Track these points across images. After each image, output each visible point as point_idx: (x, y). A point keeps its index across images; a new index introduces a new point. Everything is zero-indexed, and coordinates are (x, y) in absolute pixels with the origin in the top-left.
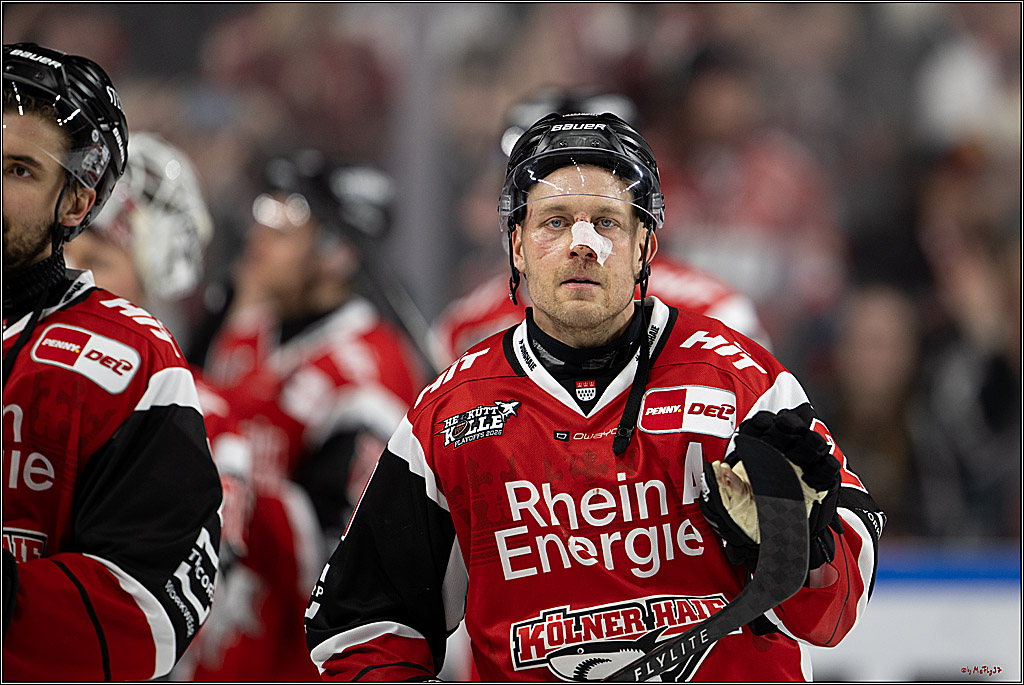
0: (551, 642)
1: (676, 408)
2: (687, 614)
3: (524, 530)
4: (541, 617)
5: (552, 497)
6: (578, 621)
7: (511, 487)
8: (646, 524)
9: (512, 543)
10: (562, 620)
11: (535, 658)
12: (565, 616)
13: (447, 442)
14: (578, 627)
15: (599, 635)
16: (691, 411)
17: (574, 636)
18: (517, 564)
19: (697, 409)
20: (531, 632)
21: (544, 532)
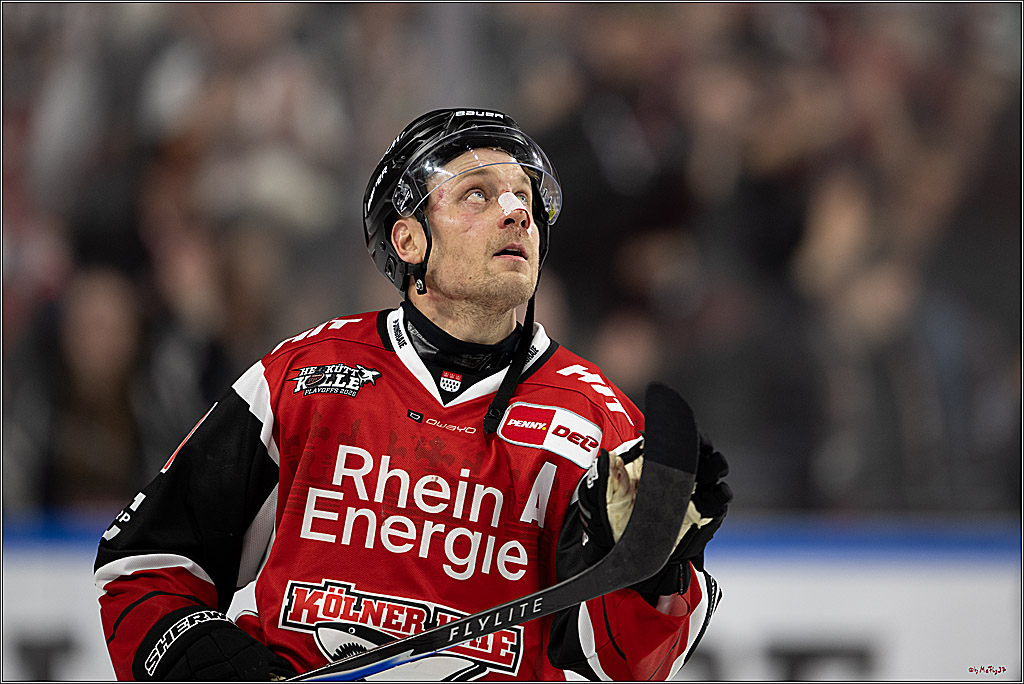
0: (326, 612)
1: (541, 426)
3: (339, 496)
4: (322, 585)
5: (389, 470)
6: (359, 601)
9: (322, 504)
10: (343, 595)
11: (303, 621)
12: (348, 593)
13: (298, 389)
14: (358, 607)
15: (376, 622)
16: (555, 432)
17: (351, 614)
19: (562, 432)
20: (308, 596)
21: (359, 505)
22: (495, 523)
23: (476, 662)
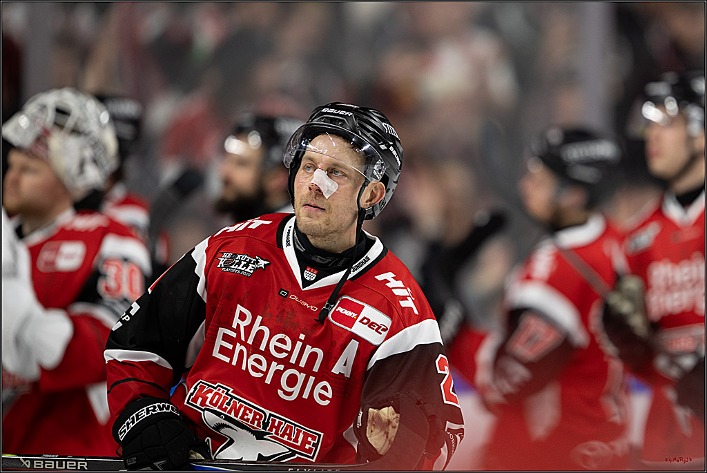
0: (211, 402)
1: (354, 315)
2: (287, 434)
5: (259, 326)
6: (231, 400)
7: (240, 308)
8: (301, 370)
9: (225, 338)
10: (224, 395)
11: (198, 404)
12: (227, 394)
13: (219, 266)
14: (228, 404)
15: (236, 415)
16: (361, 321)
17: (224, 407)
18: (223, 350)
19: (365, 321)
20: (205, 390)
21: (241, 343)
22: (316, 369)
23: (290, 450)
